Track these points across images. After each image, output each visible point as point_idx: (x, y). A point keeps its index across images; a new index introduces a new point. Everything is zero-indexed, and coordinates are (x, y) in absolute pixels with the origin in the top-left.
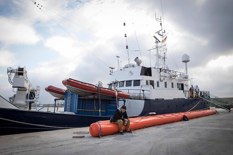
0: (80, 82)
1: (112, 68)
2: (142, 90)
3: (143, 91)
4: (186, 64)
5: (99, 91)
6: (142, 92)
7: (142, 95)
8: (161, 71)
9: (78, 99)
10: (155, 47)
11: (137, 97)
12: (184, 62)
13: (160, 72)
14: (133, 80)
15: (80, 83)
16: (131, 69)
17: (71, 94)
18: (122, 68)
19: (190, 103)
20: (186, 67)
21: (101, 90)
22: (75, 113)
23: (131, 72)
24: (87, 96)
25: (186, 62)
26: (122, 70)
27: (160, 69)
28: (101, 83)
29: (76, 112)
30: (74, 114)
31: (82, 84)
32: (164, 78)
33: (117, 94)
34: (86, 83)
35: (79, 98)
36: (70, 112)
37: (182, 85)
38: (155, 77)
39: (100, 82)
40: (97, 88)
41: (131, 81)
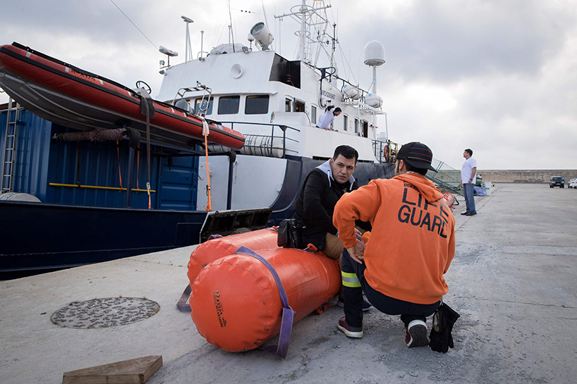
0: (67, 65)
1: (169, 54)
2: (280, 126)
3: (283, 128)
4: (374, 69)
5: (145, 112)
6: (279, 132)
7: (278, 143)
8: (323, 77)
9: (53, 141)
10: (297, 10)
11: (261, 147)
12: (370, 63)
13: (321, 80)
14: (244, 94)
15: (67, 69)
16: (240, 59)
17: (18, 123)
18: (204, 56)
19: (383, 172)
20: (374, 79)
21: (152, 110)
22: (38, 196)
23: (237, 68)
24: (93, 129)
25: (374, 63)
26: (204, 60)
27: (323, 71)
28: (147, 88)
29: (44, 191)
30: (32, 199)
31: (79, 75)
32: (330, 99)
33: (206, 131)
34: (95, 76)
35: (55, 137)
36: (16, 191)
37: (365, 125)
38: (308, 91)
39: (142, 85)
40: (139, 100)
41: (237, 97)
